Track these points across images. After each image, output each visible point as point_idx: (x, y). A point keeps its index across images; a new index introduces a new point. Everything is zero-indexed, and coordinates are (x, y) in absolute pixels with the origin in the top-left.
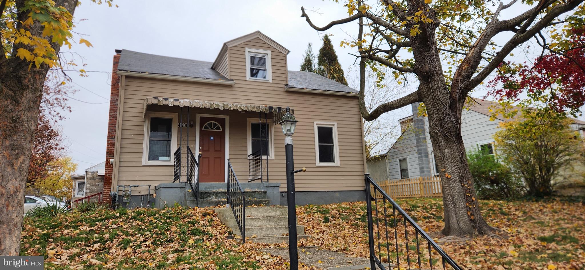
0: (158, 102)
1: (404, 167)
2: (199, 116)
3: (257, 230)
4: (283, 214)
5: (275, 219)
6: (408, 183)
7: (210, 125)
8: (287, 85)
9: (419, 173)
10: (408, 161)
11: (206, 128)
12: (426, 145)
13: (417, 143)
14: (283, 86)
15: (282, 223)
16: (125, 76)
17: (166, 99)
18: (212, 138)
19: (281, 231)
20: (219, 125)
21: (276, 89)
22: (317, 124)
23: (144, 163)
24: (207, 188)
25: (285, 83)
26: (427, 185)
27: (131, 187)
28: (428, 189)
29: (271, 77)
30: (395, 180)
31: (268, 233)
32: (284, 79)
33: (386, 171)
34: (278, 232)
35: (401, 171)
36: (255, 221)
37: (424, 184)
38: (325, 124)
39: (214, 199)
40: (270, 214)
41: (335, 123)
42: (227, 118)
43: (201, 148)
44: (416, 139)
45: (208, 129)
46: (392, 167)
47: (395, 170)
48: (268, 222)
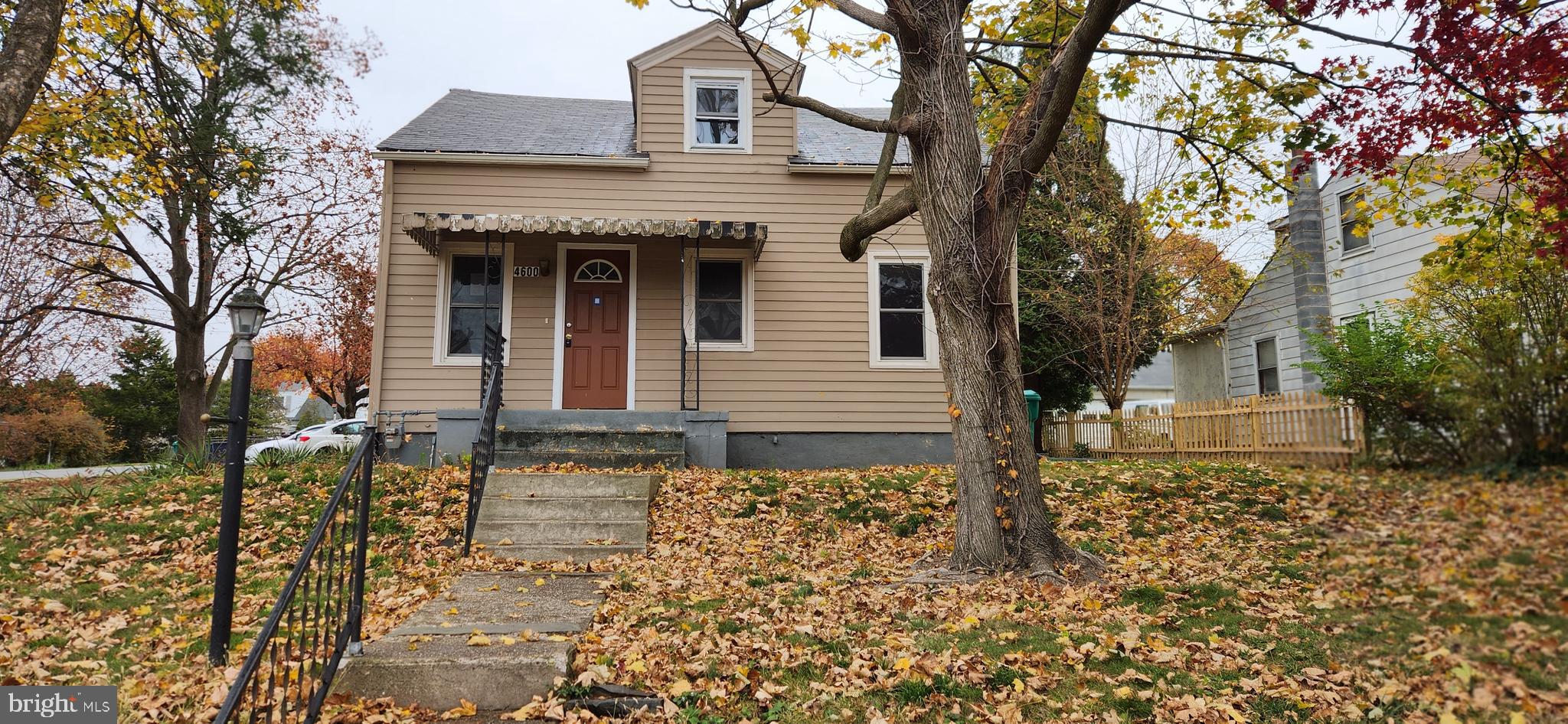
0: (427, 223)
1: (1266, 366)
2: (563, 247)
3: (524, 528)
4: (624, 493)
5: (589, 505)
6: (1280, 407)
7: (592, 269)
8: (794, 159)
9: (1300, 383)
10: (1279, 344)
11: (583, 275)
12: (1326, 300)
13: (1299, 292)
14: (784, 161)
15: (605, 514)
16: (391, 163)
17: (444, 216)
18: (597, 301)
19: (585, 532)
20: (615, 268)
21: (763, 169)
22: (876, 257)
23: (436, 362)
24: (543, 423)
25: (788, 152)
26: (1318, 415)
27: (404, 415)
28: (1319, 427)
29: (751, 137)
30: (1246, 400)
31: (551, 535)
32: (787, 142)
33: (1222, 373)
34: (576, 536)
35: (1261, 374)
36: (538, 506)
37: (1310, 413)
38: (904, 255)
39: (550, 447)
40: (592, 492)
42: (633, 249)
43: (569, 325)
44: (1296, 283)
45: (589, 277)
46: (1236, 363)
47: (1246, 371)
48: (571, 510)
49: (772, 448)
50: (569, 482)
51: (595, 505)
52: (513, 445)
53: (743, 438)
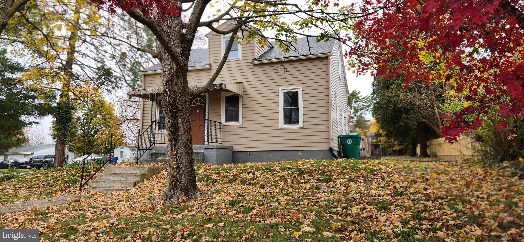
0: (135, 93)
4: (141, 172)
7: (197, 101)
8: (255, 59)
11: (194, 103)
16: (144, 75)
18: (198, 111)
19: (117, 184)
20: (202, 100)
21: (245, 64)
22: (282, 90)
24: (165, 150)
29: (241, 55)
38: (291, 88)
40: (132, 172)
41: (300, 87)
45: (196, 104)
49: (248, 156)
50: (127, 169)
51: (127, 176)
52: (154, 157)
53: (239, 153)
